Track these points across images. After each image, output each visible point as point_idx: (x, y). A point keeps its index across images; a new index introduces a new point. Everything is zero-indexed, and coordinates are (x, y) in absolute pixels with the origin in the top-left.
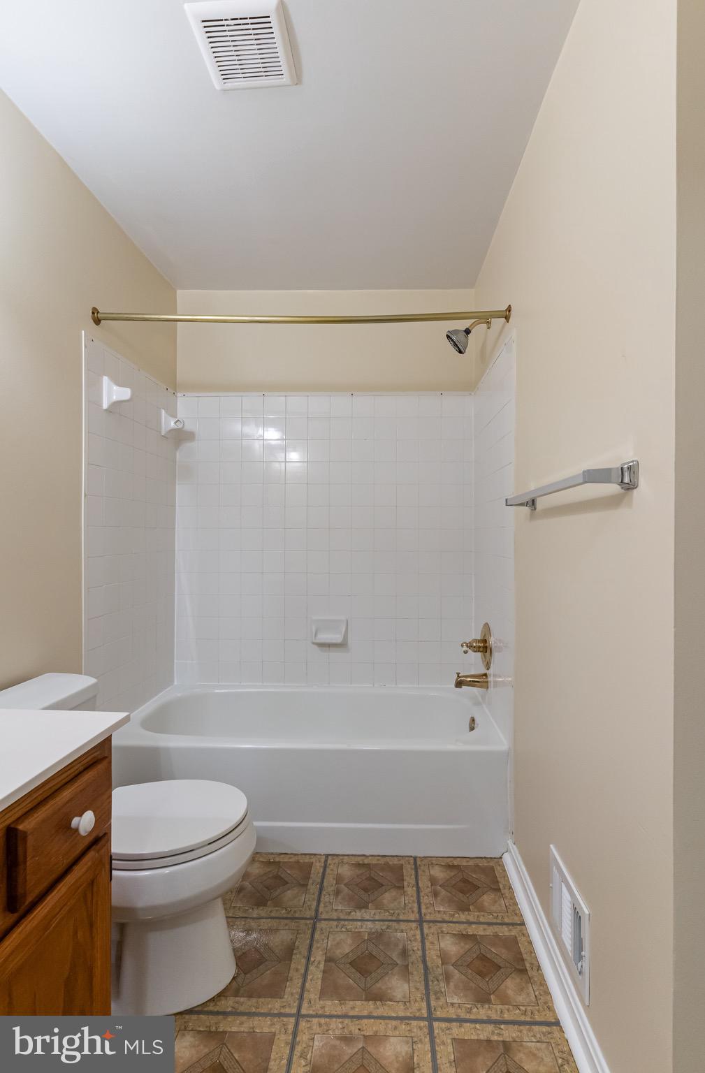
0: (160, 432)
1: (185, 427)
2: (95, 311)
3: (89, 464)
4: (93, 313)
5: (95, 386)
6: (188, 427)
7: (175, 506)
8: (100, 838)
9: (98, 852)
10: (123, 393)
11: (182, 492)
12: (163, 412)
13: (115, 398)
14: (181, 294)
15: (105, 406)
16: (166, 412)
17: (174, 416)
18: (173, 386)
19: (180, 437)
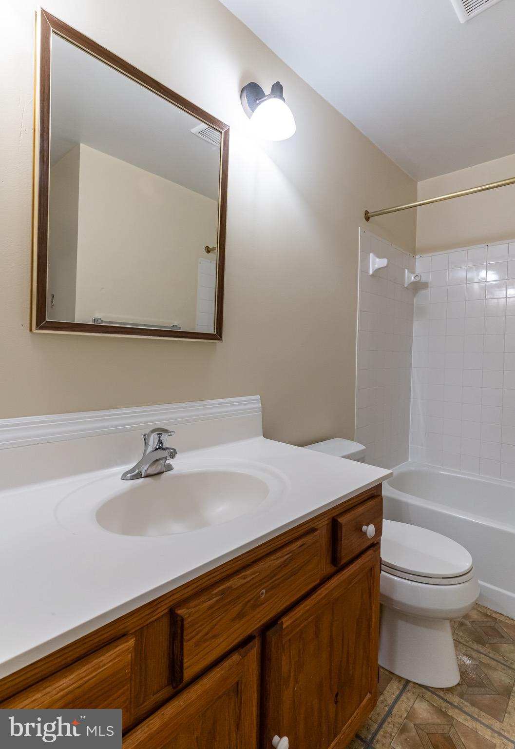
0: (404, 286)
1: (422, 280)
2: (367, 212)
3: (361, 311)
4: (365, 214)
5: (366, 260)
6: (423, 280)
7: (412, 336)
8: (375, 545)
9: (375, 551)
10: (381, 263)
11: (417, 327)
12: (406, 271)
13: (377, 266)
14: (420, 184)
15: (371, 273)
16: (409, 271)
17: (414, 273)
18: (413, 251)
19: (418, 287)
